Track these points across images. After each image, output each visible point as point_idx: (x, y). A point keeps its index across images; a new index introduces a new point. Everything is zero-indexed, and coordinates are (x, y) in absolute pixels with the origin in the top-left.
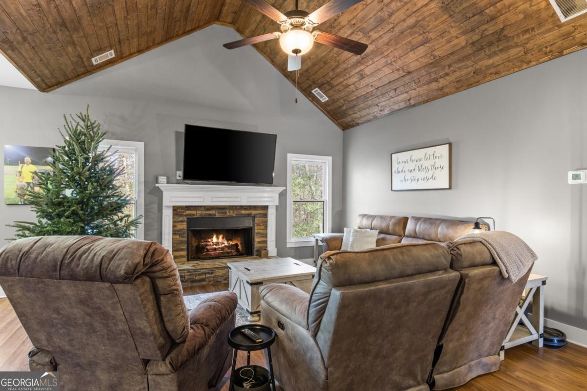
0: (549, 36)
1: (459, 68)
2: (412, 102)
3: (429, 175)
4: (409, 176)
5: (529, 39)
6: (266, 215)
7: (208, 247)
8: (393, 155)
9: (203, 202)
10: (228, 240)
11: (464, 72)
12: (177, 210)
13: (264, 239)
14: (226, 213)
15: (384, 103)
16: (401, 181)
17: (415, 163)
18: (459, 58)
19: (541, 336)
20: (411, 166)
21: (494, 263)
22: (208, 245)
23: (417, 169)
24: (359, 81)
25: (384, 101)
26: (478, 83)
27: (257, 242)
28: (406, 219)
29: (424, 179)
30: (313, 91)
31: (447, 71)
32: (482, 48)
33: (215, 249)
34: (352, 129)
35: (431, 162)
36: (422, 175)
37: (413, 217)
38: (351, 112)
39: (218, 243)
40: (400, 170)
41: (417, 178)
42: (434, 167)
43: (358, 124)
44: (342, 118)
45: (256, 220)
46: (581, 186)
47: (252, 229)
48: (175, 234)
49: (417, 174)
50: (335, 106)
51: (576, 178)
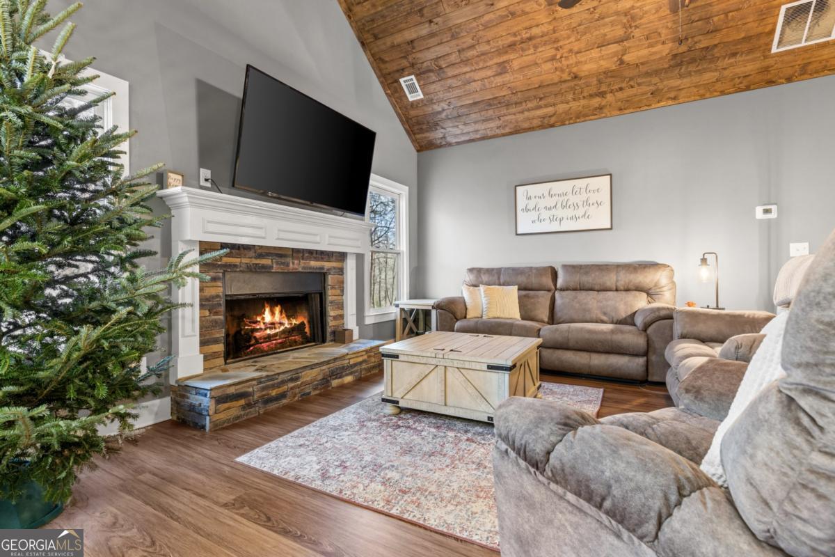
1: (640, 84)
2: (552, 121)
3: (580, 212)
4: (545, 214)
5: (731, 65)
6: (341, 271)
7: (257, 334)
8: (517, 188)
9: (264, 238)
10: (288, 317)
11: (641, 91)
13: (339, 312)
14: (288, 265)
15: (513, 117)
16: (533, 222)
17: (555, 199)
18: (649, 71)
20: (550, 202)
22: (257, 330)
23: (559, 205)
24: (493, 76)
25: (514, 114)
26: (648, 106)
27: (331, 318)
28: (555, 271)
29: (572, 218)
30: (402, 80)
31: (624, 85)
32: (681, 64)
33: (269, 338)
35: (584, 197)
36: (569, 212)
37: (565, 267)
38: (449, 124)
39: (273, 324)
40: (531, 206)
41: (559, 217)
42: (587, 203)
44: (427, 131)
45: (330, 279)
46: (769, 220)
47: (322, 296)
48: (202, 306)
49: (560, 213)
50: (429, 110)
51: (767, 211)
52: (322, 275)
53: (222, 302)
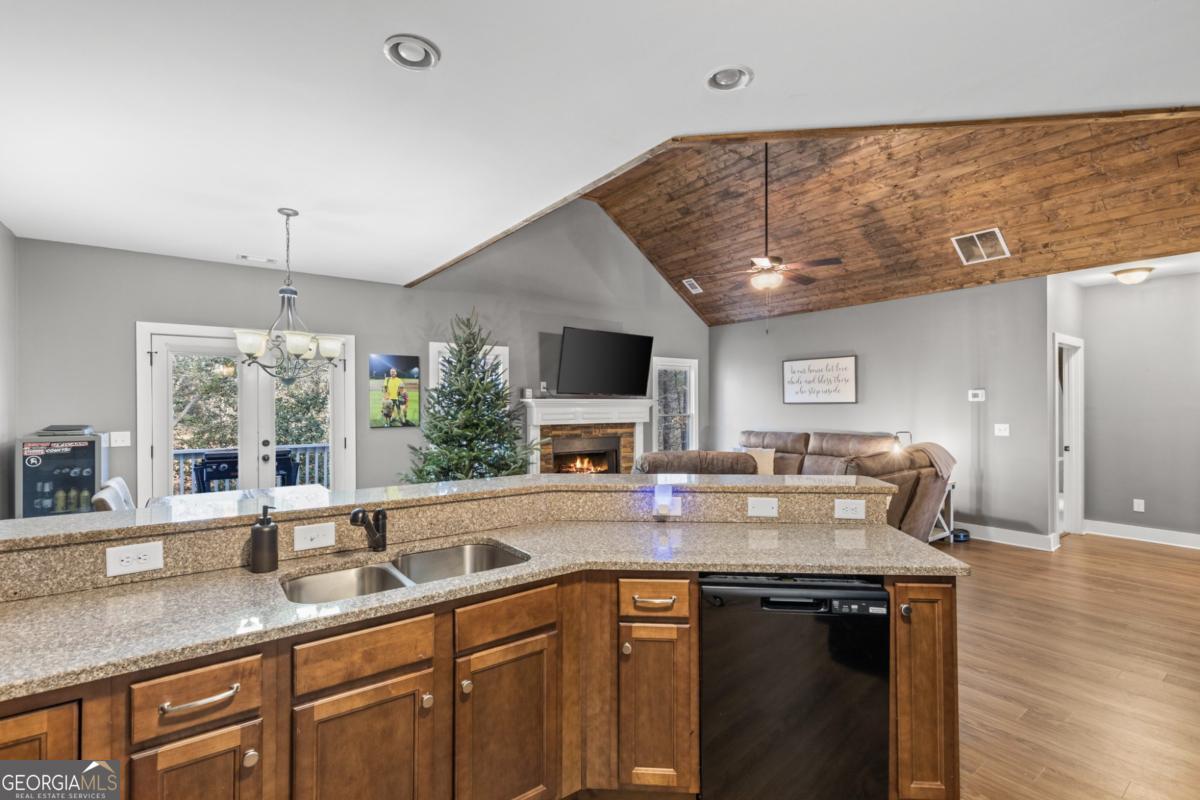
0: (954, 272)
1: (869, 284)
2: (810, 307)
3: (832, 387)
4: (806, 387)
5: (937, 271)
6: (632, 435)
8: (785, 363)
10: (594, 466)
11: (874, 287)
12: (545, 430)
14: (591, 433)
16: (797, 393)
17: (813, 374)
18: (872, 276)
19: (952, 533)
20: (809, 377)
21: (932, 465)
23: (816, 380)
26: (885, 298)
28: (807, 437)
29: (826, 392)
30: (684, 281)
31: (857, 284)
32: (894, 271)
34: (724, 326)
35: (835, 374)
36: (824, 387)
37: (815, 434)
38: (728, 307)
40: (795, 379)
41: (817, 390)
42: (837, 379)
43: (733, 322)
44: (713, 313)
45: (623, 441)
46: (979, 403)
47: (617, 452)
48: (542, 460)
49: (817, 386)
50: (709, 299)
51: (975, 396)
52: (617, 438)
53: (552, 456)
